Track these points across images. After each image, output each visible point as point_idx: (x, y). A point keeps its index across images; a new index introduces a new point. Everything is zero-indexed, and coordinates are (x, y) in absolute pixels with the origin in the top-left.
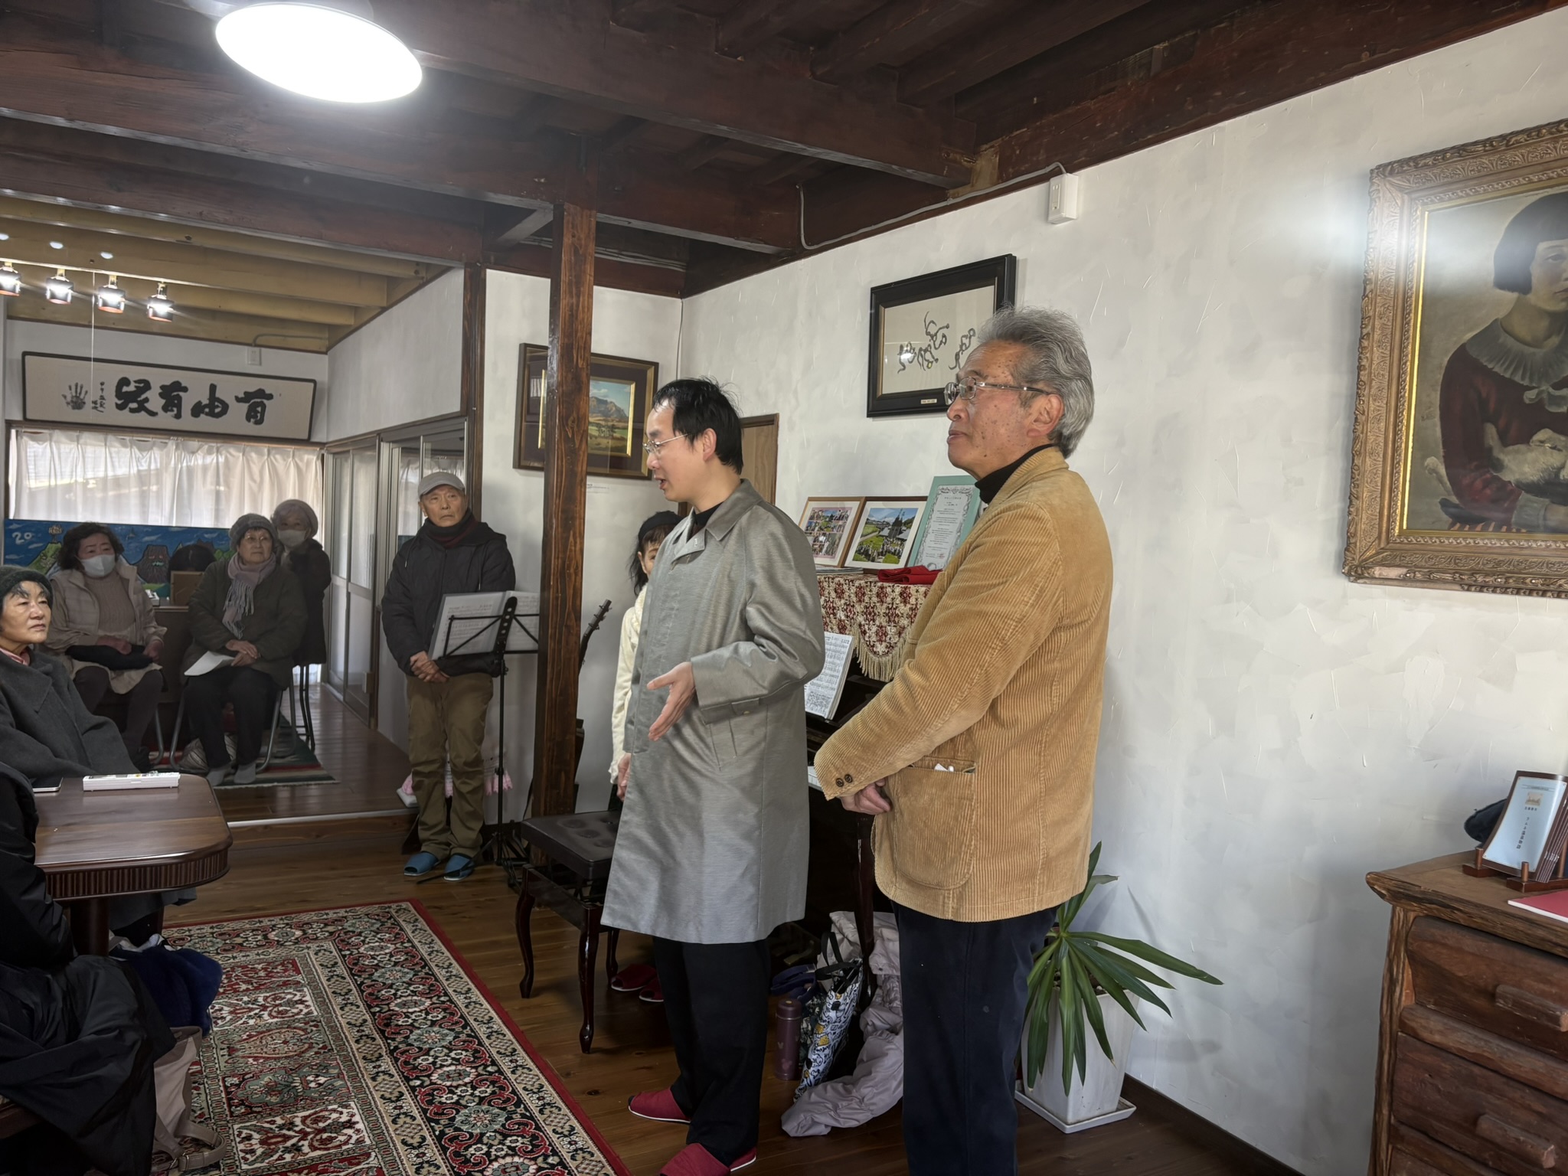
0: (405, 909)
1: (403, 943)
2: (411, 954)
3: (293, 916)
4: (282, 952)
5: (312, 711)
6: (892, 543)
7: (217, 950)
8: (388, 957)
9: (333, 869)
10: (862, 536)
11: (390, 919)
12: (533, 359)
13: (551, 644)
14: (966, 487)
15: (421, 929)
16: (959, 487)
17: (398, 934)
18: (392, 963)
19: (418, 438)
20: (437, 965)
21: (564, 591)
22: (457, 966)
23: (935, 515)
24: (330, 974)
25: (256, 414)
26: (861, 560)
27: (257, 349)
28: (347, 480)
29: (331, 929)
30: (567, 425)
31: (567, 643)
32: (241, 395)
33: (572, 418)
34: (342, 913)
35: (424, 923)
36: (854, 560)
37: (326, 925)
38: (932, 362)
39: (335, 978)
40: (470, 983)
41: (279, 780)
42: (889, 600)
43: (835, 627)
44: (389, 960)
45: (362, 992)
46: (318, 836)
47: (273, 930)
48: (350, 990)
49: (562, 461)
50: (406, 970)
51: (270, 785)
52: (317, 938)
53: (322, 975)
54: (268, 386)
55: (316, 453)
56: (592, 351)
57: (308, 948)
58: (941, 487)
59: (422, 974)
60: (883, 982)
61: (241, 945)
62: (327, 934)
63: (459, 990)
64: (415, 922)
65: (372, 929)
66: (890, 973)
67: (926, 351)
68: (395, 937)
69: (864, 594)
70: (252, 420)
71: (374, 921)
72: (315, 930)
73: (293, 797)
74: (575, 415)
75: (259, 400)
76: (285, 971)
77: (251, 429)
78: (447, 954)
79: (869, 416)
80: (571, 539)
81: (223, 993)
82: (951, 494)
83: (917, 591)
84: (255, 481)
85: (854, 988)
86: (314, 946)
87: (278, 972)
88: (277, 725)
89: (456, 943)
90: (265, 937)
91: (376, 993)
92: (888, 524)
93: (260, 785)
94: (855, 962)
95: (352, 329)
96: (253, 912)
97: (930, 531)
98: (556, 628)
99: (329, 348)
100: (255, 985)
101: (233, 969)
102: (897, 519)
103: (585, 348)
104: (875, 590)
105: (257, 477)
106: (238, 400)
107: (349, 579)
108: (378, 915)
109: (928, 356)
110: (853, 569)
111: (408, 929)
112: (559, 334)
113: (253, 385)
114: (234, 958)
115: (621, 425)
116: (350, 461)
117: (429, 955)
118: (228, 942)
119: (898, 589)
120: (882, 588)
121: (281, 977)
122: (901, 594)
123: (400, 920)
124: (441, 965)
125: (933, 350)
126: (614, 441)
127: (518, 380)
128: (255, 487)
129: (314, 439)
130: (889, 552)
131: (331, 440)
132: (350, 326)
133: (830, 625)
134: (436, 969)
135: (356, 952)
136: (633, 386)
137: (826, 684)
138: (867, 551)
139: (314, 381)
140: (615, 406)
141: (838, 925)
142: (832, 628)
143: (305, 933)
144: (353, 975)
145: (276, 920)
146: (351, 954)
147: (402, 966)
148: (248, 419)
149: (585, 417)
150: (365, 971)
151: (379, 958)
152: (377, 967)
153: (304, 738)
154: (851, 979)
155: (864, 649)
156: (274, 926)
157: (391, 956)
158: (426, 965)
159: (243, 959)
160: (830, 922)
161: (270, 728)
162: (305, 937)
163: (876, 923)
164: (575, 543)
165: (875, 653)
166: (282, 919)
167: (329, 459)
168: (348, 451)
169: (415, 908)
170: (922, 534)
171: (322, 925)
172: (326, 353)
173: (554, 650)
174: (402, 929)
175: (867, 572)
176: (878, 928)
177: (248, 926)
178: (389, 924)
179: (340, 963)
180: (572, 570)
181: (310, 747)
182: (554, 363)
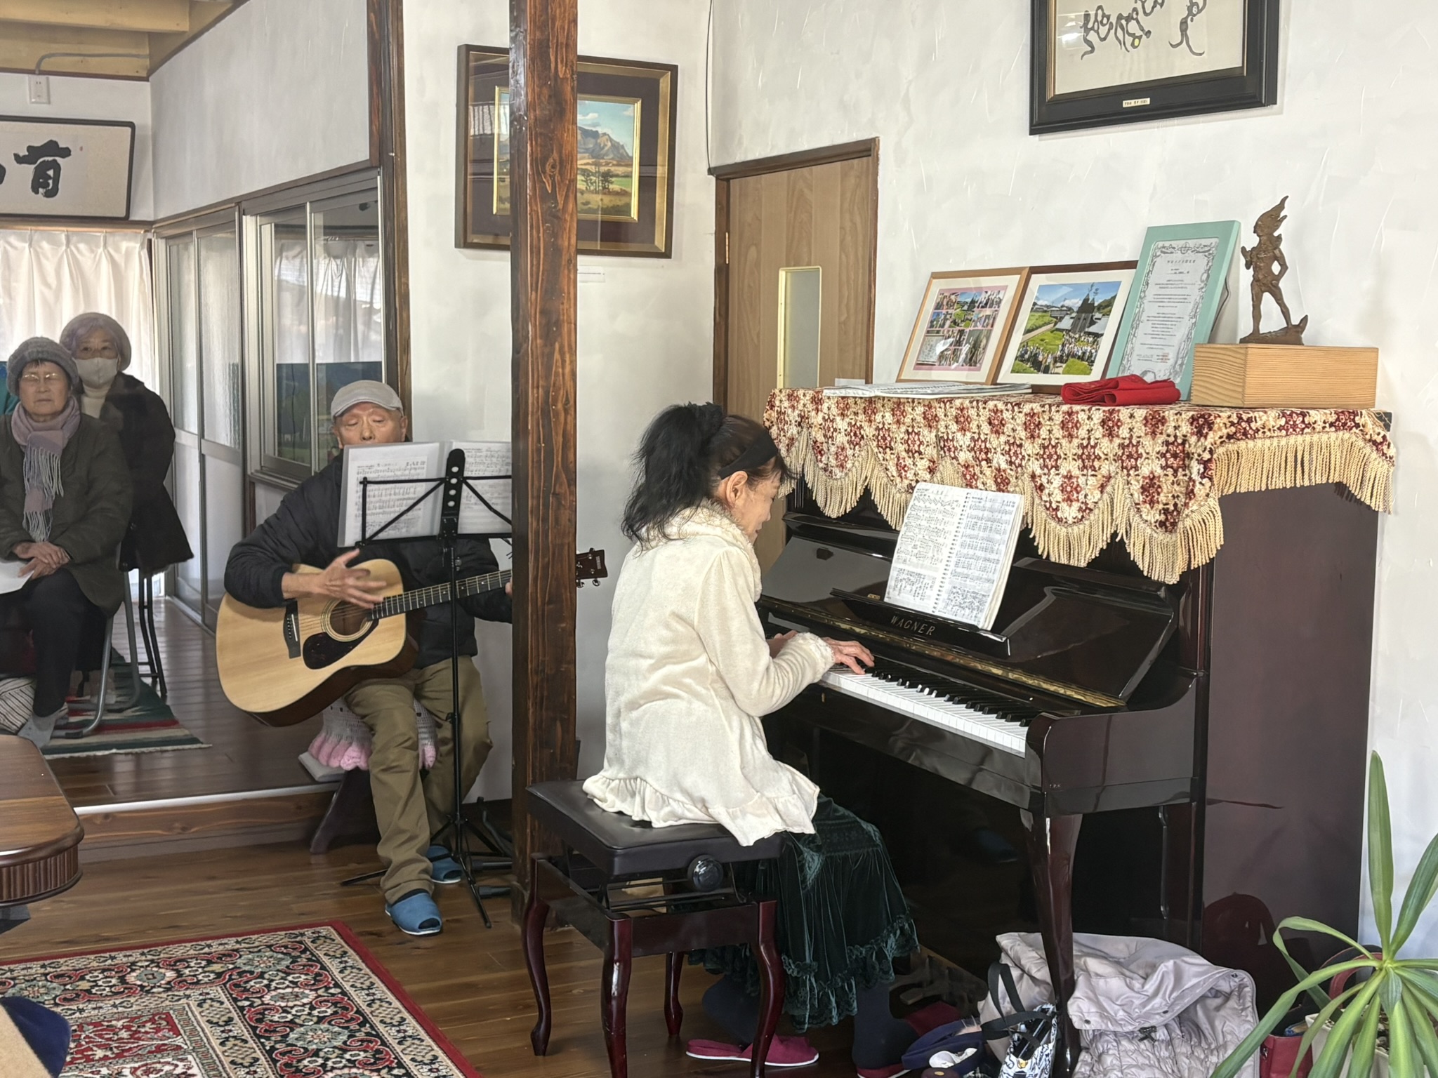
0: (325, 937)
1: (327, 988)
2: (342, 1004)
3: (159, 949)
4: (150, 1003)
5: (158, 639)
6: (1078, 340)
7: (54, 999)
8: (307, 1011)
9: (213, 878)
10: (1027, 331)
11: (304, 952)
12: (481, 70)
13: (532, 523)
14: (1204, 242)
15: (352, 967)
16: (1191, 243)
17: (318, 974)
18: (315, 1019)
19: (302, 207)
20: (382, 1021)
21: (548, 439)
22: (414, 1023)
23: (1152, 291)
24: (224, 1035)
25: (45, 182)
26: (1025, 371)
27: (42, 78)
28: (189, 278)
29: (217, 967)
30: (544, 172)
31: (557, 521)
32: (23, 152)
33: (551, 160)
34: (231, 943)
35: (357, 958)
36: (1013, 371)
37: (210, 962)
38: (1140, 38)
39: (232, 1041)
40: (435, 1047)
41: (119, 746)
42: (1083, 432)
43: (990, 482)
44: (309, 1014)
45: (275, 1061)
46: (184, 829)
47: (133, 970)
48: (256, 1060)
49: (538, 232)
50: (336, 1029)
51: (107, 752)
52: (198, 982)
53: (213, 1037)
54: (63, 136)
55: (139, 238)
56: (579, 53)
57: (188, 997)
58: (1161, 244)
59: (360, 1035)
60: (1092, 1041)
61: (89, 991)
62: (212, 976)
63: (419, 1059)
64: (342, 956)
65: (279, 967)
66: (1104, 1027)
67: (1129, 19)
68: (315, 979)
69: (1039, 425)
70: (41, 190)
71: (280, 956)
72: (193, 969)
73: (138, 771)
74: (555, 155)
75: (50, 159)
76: (158, 1030)
77: (41, 204)
78: (396, 1003)
79: (1032, 132)
80: (557, 356)
81: (71, 1063)
82: (1178, 256)
83: (1132, 416)
84: (48, 286)
85: (1045, 1051)
86: (195, 994)
87: (147, 1033)
88: (110, 665)
89: (408, 988)
90: (122, 980)
91: (294, 1063)
92: (1070, 309)
93: (92, 753)
94: (1044, 1011)
95: (186, 38)
96: (101, 945)
97: (1144, 318)
98: (538, 497)
99: (151, 71)
100: (115, 1050)
101: (81, 1027)
102: (1086, 300)
103: (567, 45)
104: (1058, 418)
105: (52, 279)
106: (19, 159)
107: (202, 435)
108: (286, 947)
109: (1133, 26)
110: (1014, 386)
111: (333, 966)
112: (527, 25)
113: (40, 135)
114: (81, 1011)
115: (620, 170)
116: (192, 249)
117: (369, 1005)
118: (68, 987)
119: (1098, 414)
120: (1070, 414)
121: (152, 1039)
122: (1103, 423)
123: (320, 954)
124: (388, 1021)
125: (1141, 16)
126: (612, 198)
127: (458, 105)
128: (50, 295)
129: (135, 217)
130: (1074, 356)
131: (161, 216)
132: (180, 34)
133: (982, 478)
134: (381, 1027)
135: (258, 1002)
136: (638, 105)
137: (977, 573)
138: (1036, 355)
139: (131, 125)
140: (611, 140)
141: (1011, 953)
142: (984, 484)
143: (179, 974)
144: (259, 1037)
145: (136, 955)
146: (251, 1006)
147: (329, 1023)
148: (36, 191)
149: (572, 158)
150: (275, 1031)
151: (293, 1012)
152: (292, 1024)
153: (148, 681)
154: (1040, 1037)
155: (1041, 515)
156: (133, 964)
157: (312, 1008)
158: (366, 1021)
159: (93, 1012)
160: (999, 950)
161: (100, 668)
162: (180, 981)
163: (1076, 951)
164: (563, 361)
165: (1060, 520)
166: (143, 954)
167: (160, 246)
168: (190, 233)
169: (340, 934)
170: (1129, 324)
171: (204, 963)
172: (146, 79)
173: (537, 533)
174: (323, 968)
175: (1037, 390)
176: (1079, 957)
177: (95, 964)
178: (303, 960)
179: (236, 1019)
180: (560, 406)
181: (159, 694)
182: (520, 75)
